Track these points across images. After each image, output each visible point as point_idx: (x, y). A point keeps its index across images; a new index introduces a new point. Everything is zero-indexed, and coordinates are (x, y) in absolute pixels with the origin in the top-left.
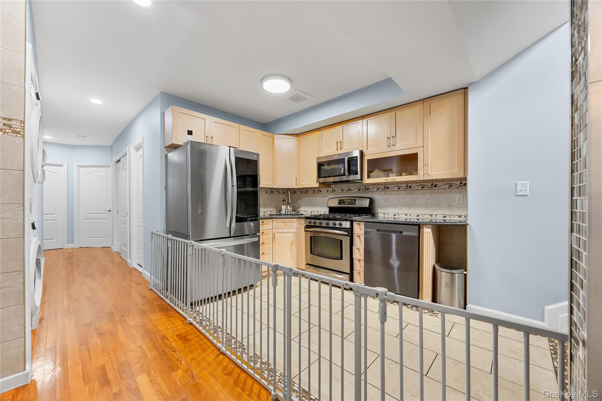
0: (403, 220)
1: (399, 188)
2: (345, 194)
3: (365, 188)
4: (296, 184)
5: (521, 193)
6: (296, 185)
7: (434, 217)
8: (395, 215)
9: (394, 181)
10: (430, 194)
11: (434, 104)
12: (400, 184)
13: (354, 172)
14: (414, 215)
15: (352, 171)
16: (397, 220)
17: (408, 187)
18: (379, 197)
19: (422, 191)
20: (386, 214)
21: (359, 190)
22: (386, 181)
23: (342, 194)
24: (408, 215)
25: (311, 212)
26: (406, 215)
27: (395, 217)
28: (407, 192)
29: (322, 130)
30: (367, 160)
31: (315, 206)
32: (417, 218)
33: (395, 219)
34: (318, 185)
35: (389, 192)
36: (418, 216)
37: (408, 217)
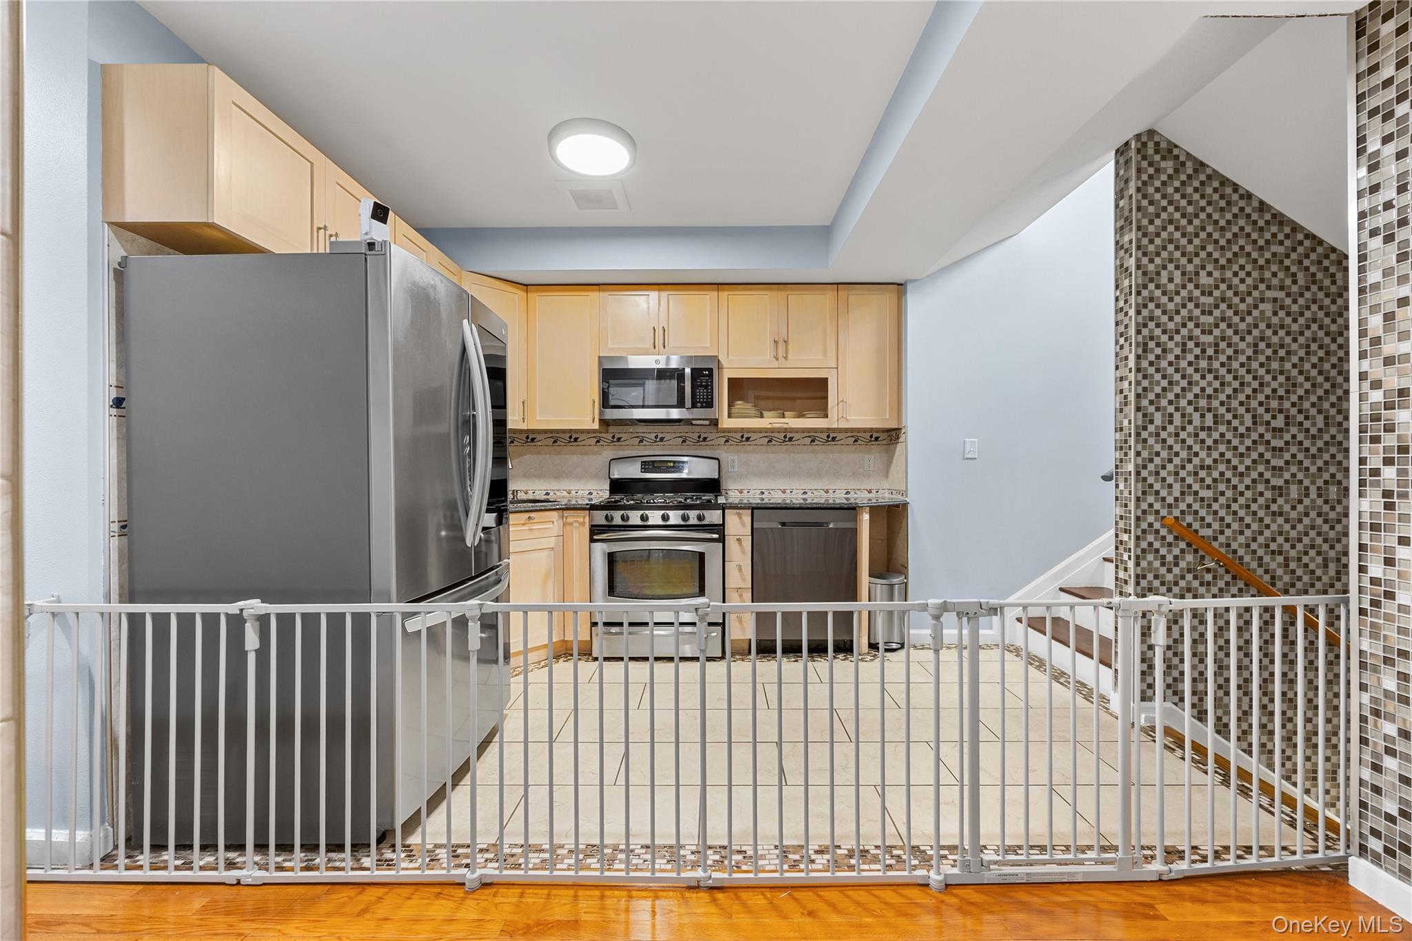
0: (780, 502)
1: (770, 441)
2: (648, 450)
3: (699, 437)
4: (523, 419)
5: (969, 456)
6: (524, 422)
7: (831, 495)
8: (762, 493)
9: (786, 426)
10: (825, 453)
11: (855, 297)
12: (772, 432)
13: (704, 402)
14: (797, 491)
15: (700, 398)
16: (766, 501)
17: (787, 439)
18: (730, 458)
19: (811, 448)
20: (745, 492)
21: (684, 441)
22: (770, 426)
23: (642, 448)
24: (788, 491)
25: (547, 494)
26: (784, 492)
27: (764, 496)
28: (784, 448)
29: (608, 291)
30: (729, 379)
31: (559, 476)
32: (804, 496)
33: (763, 499)
34: (596, 426)
35: (750, 448)
36: (805, 493)
37: (788, 495)
